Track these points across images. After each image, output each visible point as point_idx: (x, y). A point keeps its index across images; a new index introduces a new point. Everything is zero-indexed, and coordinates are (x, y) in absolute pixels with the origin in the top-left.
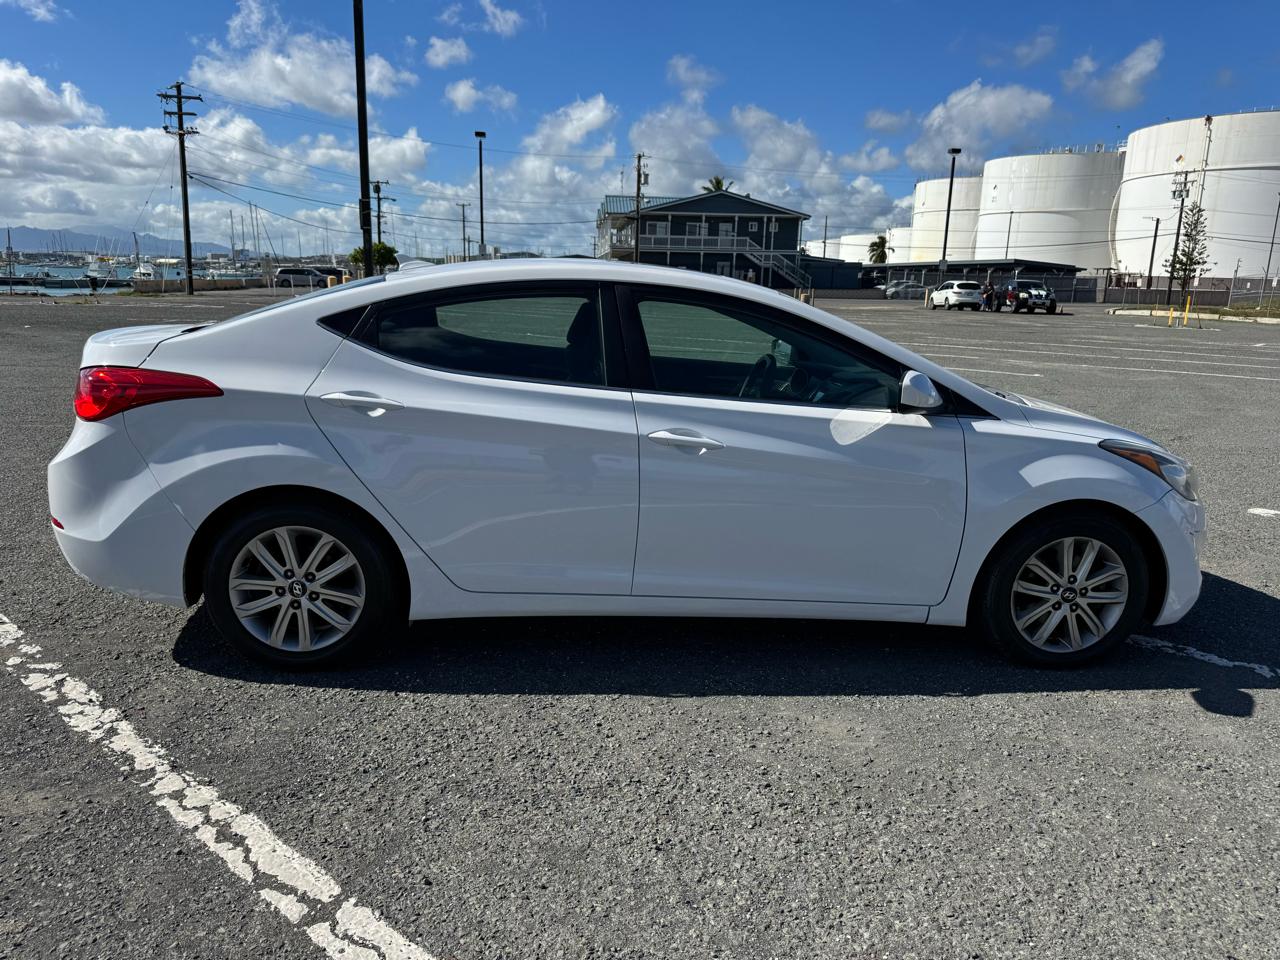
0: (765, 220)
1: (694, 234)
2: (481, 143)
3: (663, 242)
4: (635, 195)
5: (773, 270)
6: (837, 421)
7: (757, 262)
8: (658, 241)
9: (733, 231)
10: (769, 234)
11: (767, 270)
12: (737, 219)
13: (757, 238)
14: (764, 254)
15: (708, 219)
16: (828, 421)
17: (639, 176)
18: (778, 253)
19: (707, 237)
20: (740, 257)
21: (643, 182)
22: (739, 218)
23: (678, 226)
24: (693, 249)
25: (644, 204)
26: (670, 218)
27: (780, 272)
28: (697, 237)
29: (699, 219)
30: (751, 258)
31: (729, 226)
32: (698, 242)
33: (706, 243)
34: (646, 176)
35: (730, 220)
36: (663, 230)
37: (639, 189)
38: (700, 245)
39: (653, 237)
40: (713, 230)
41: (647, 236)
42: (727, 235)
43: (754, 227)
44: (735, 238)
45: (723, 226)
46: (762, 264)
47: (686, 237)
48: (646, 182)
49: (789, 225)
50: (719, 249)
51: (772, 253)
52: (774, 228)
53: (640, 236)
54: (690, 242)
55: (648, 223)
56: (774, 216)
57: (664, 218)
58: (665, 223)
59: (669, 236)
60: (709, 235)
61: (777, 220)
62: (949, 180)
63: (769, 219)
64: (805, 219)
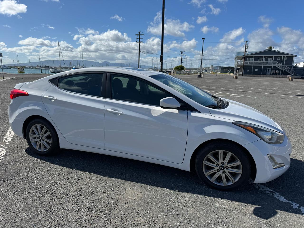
0: (283, 57)
1: (261, 61)
2: (203, 41)
3: (252, 63)
4: (244, 51)
5: (284, 70)
6: (153, 109)
7: (279, 68)
8: (250, 63)
9: (273, 60)
10: (283, 61)
11: (282, 70)
12: (274, 57)
13: (280, 62)
14: (281, 66)
15: (265, 57)
16: (151, 109)
17: (246, 47)
18: (286, 66)
19: (264, 62)
20: (274, 67)
21: (247, 48)
22: (275, 56)
23: (256, 59)
24: (260, 65)
25: (247, 53)
26: (254, 57)
27: (286, 71)
28: (262, 62)
29: (262, 57)
30: (278, 67)
31: (271, 59)
32: (262, 63)
33: (264, 63)
34: (248, 47)
35: (272, 57)
36: (252, 60)
37: (245, 50)
38: (262, 64)
39: (249, 62)
40: (267, 60)
41: (247, 61)
42: (270, 61)
43: (279, 59)
44: (273, 62)
45: (269, 59)
46: (281, 69)
47: (258, 62)
48: (248, 48)
49: (290, 58)
50: (268, 65)
51: (284, 66)
52: (285, 59)
53: (245, 61)
54: (259, 63)
55: (248, 58)
56: (285, 56)
57: (253, 57)
58: (252, 58)
59: (253, 62)
60: (265, 61)
61: (286, 57)
63: (284, 57)
64: (295, 56)
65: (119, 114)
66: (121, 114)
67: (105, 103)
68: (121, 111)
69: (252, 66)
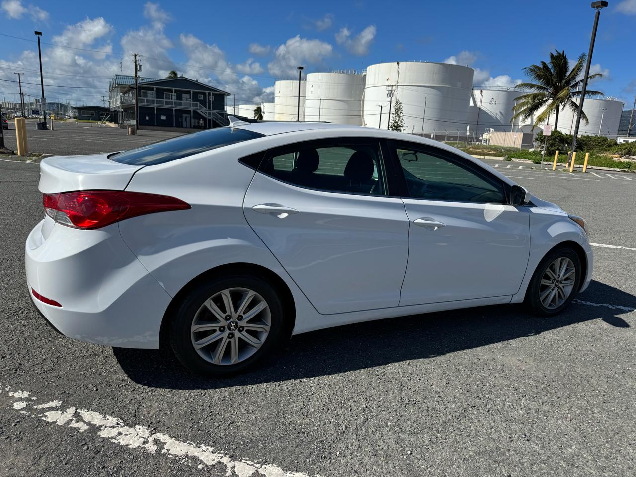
0: (207, 94)
1: (169, 99)
2: (39, 38)
3: (152, 102)
4: (134, 75)
5: (213, 121)
7: (204, 115)
8: (148, 101)
9: (190, 98)
10: (209, 102)
11: (210, 120)
12: (192, 93)
13: (203, 103)
14: (207, 112)
15: (176, 91)
17: (136, 66)
18: (215, 112)
19: (176, 101)
20: (195, 112)
21: (138, 69)
22: (193, 92)
23: (160, 94)
24: (168, 107)
25: (140, 81)
26: (155, 89)
27: (217, 121)
28: (171, 100)
29: (171, 91)
30: (201, 113)
31: (188, 96)
32: (171, 103)
33: (176, 103)
34: (140, 66)
35: (189, 93)
36: (151, 96)
37: (136, 73)
39: (145, 99)
40: (179, 98)
41: (142, 98)
42: (187, 101)
43: (201, 98)
44: (192, 102)
45: (184, 96)
46: (207, 117)
47: (165, 100)
48: (140, 69)
49: (220, 98)
50: (183, 107)
51: (212, 111)
52: (212, 99)
53: (138, 98)
54: (167, 103)
55: (142, 91)
56: (211, 92)
57: (152, 89)
58: (151, 92)
59: (155, 99)
60: (177, 100)
61: (213, 94)
62: (298, 82)
63: (209, 94)
64: (227, 95)
65: (436, 228)
66: (439, 226)
67: (404, 207)
68: (437, 220)
69: (153, 108)
